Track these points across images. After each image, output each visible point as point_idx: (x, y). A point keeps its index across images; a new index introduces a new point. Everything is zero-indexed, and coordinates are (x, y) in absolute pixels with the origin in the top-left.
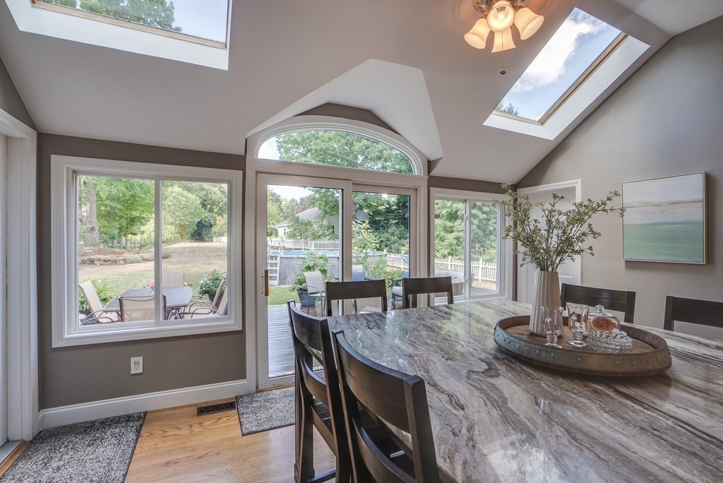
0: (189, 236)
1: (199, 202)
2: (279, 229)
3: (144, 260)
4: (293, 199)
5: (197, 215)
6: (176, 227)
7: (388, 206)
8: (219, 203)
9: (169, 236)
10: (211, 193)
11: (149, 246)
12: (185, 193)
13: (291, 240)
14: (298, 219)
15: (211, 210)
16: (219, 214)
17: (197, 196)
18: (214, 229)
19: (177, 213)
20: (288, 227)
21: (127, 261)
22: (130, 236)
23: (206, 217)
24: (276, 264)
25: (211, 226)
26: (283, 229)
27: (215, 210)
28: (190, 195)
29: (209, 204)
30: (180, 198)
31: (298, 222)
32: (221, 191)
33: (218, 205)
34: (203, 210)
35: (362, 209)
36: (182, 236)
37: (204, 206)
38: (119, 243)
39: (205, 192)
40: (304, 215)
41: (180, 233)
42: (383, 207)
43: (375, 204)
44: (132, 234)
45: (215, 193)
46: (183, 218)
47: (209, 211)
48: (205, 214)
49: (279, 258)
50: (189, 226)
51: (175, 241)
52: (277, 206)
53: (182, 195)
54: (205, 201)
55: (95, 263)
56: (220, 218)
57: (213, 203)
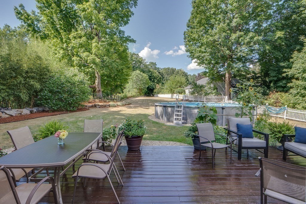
0: (144, 94)
1: (148, 78)
2: (186, 90)
3: (118, 105)
4: (194, 75)
5: (147, 84)
6: (137, 90)
7: (254, 75)
8: (157, 78)
9: (134, 94)
10: (153, 73)
11: (125, 98)
12: (142, 73)
13: (192, 96)
14: (196, 84)
15: (154, 81)
16: (157, 83)
17: (147, 74)
18: (155, 91)
19: (138, 83)
20: (191, 89)
21: (110, 106)
22: (118, 94)
23: (151, 85)
24: (181, 111)
25: (154, 89)
26: (188, 90)
27: (156, 81)
28: (144, 74)
29: (153, 78)
30: (139, 75)
31: (196, 86)
32: (159, 72)
33: (157, 79)
34: (150, 81)
35: (235, 77)
36: (140, 94)
37: (150, 79)
38: (111, 97)
39: (151, 72)
40: (200, 82)
41: (140, 93)
42: (250, 75)
43: (244, 74)
44: (119, 93)
45: (155, 73)
46: (140, 85)
47: (153, 82)
48: (151, 84)
49: (182, 107)
50: (143, 89)
51: (137, 97)
52: (185, 77)
53: (140, 74)
54: (151, 77)
55: (97, 107)
56: (157, 85)
57: (155, 78)
